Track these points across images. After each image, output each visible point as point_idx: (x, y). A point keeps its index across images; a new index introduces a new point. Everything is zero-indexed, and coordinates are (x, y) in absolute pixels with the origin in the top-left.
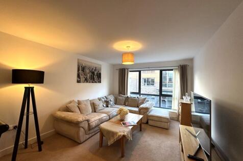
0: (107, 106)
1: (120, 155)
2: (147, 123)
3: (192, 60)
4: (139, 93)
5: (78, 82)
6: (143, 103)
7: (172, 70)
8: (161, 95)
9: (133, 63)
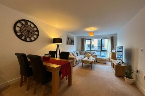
0: (77, 55)
1: (91, 69)
2: (97, 62)
3: (116, 34)
4: (91, 50)
5: (67, 44)
6: (93, 54)
7: (107, 39)
8: (101, 51)
9: (93, 36)
